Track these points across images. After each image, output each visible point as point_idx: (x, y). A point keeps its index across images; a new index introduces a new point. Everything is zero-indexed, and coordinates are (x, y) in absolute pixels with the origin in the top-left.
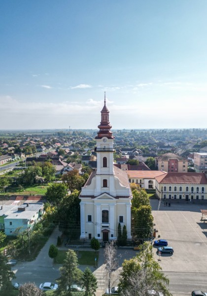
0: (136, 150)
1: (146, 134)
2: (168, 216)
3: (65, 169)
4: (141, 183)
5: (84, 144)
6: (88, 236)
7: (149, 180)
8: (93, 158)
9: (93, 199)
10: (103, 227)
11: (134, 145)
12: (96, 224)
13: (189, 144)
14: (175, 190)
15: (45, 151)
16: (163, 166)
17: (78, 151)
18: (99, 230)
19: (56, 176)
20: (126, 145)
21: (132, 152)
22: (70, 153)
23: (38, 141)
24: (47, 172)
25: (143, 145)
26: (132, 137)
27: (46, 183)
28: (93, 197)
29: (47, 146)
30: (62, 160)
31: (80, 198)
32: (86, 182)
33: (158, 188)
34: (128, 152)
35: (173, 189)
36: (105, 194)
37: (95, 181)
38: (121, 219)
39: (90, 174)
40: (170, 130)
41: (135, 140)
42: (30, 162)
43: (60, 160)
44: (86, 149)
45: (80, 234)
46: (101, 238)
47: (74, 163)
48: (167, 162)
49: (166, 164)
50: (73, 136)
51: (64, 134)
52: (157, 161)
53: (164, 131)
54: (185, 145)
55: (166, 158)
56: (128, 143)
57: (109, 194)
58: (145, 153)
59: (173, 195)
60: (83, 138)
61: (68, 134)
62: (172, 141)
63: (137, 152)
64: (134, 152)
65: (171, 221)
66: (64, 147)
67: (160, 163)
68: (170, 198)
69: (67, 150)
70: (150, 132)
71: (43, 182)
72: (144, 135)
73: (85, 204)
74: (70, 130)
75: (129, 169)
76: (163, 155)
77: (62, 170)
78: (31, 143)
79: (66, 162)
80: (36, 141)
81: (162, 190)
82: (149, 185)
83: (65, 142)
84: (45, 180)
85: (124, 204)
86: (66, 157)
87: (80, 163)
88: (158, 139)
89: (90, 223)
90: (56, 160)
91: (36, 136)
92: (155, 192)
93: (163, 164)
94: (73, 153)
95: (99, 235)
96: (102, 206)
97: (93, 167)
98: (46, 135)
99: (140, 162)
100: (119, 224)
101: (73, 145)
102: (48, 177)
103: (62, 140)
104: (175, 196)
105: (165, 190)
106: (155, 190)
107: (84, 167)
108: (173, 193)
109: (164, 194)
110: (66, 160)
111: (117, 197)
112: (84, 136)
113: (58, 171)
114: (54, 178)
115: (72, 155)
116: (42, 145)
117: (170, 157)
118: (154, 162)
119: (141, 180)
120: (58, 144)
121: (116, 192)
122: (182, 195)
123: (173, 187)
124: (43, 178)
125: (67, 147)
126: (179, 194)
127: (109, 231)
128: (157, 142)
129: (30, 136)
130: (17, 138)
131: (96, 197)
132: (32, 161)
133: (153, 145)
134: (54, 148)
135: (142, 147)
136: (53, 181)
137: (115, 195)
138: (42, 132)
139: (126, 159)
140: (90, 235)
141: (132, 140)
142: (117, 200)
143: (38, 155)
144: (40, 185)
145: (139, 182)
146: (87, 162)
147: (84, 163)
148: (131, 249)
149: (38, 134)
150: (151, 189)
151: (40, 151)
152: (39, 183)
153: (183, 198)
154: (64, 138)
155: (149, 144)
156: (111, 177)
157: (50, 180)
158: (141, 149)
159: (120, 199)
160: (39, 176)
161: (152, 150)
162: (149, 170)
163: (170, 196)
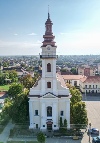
0: (64, 64)
1: (67, 57)
2: (91, 106)
3: (24, 74)
4: (70, 82)
5: (36, 62)
6: (36, 126)
7: (75, 81)
8: (41, 68)
9: (39, 98)
10: (47, 119)
11: (62, 62)
12: (42, 117)
13: (91, 61)
14: (93, 87)
15: (15, 65)
16: (81, 72)
17: (33, 65)
18: (44, 122)
19: (18, 78)
20: (58, 62)
21: (62, 65)
22: (28, 66)
23: (13, 60)
24: (12, 76)
25: (67, 62)
26: (61, 58)
27: (12, 83)
28: (39, 96)
29: (16, 62)
30: (23, 70)
31: (28, 97)
32: (35, 83)
33: (82, 86)
34: (59, 65)
35: (92, 87)
36: (49, 94)
37: (41, 83)
38: (62, 113)
39: (38, 78)
40: (79, 55)
41: (62, 60)
42: (5, 71)
43: (22, 70)
44: (37, 64)
45: (29, 125)
46: (46, 128)
47: (29, 71)
48: (84, 70)
49: (83, 71)
50: (30, 58)
51: (26, 57)
52: (78, 69)
53: (76, 56)
54: (88, 62)
55: (83, 68)
56: (59, 61)
57: (52, 94)
58: (69, 66)
59: (91, 90)
60: (36, 59)
61: (28, 57)
62: (81, 60)
63: (64, 65)
64: (63, 65)
65: (95, 110)
66: (25, 63)
67: (79, 71)
68: (90, 92)
69: (27, 65)
70: (70, 56)
71: (10, 82)
72: (67, 58)
73: (33, 102)
74: (29, 56)
75: (61, 74)
76: (81, 66)
77: (22, 75)
78: (8, 61)
79: (25, 71)
80: (11, 60)
81: (85, 87)
82: (75, 84)
83: (27, 61)
84: (11, 81)
85: (65, 101)
86: (26, 68)
87: (33, 71)
88: (74, 59)
89: (37, 117)
90: (19, 69)
91: (12, 58)
92: (79, 88)
93: (81, 71)
94: (30, 66)
95: (44, 126)
96: (46, 103)
97: (41, 73)
98: (17, 58)
99: (67, 70)
100: (61, 118)
101: (30, 62)
102: (13, 79)
103: (25, 60)
104: (93, 91)
105: (87, 87)
106: (79, 87)
107: (36, 73)
108: (92, 89)
109: (86, 90)
110: (25, 70)
111: (59, 96)
112: (36, 58)
113: (19, 76)
114: (17, 80)
115: (29, 67)
116: (14, 62)
117: (85, 67)
118: (76, 70)
119: (70, 81)
120: (22, 62)
121: (58, 92)
122: (98, 90)
123: (92, 85)
124: (10, 80)
125: (27, 63)
126: (96, 90)
127: (52, 123)
128: (74, 60)
129: (9, 58)
130: (2, 59)
131: (42, 96)
132: (6, 70)
133: (72, 62)
134: (20, 64)
135: (67, 63)
136: (16, 81)
137: (57, 94)
138: (15, 56)
139: (59, 69)
140: (37, 125)
141: (60, 60)
142: (59, 98)
143: (10, 67)
144: (8, 84)
145: (69, 82)
146: (37, 70)
147: (36, 71)
148: (71, 138)
149: (13, 57)
150: (76, 86)
151: (12, 65)
152: (8, 83)
153: (98, 92)
154: (26, 59)
155: (70, 62)
156: (54, 80)
157: (15, 81)
158: (67, 64)
159: (61, 97)
160: (7, 78)
161: (72, 64)
162: (73, 75)
163: (90, 91)
